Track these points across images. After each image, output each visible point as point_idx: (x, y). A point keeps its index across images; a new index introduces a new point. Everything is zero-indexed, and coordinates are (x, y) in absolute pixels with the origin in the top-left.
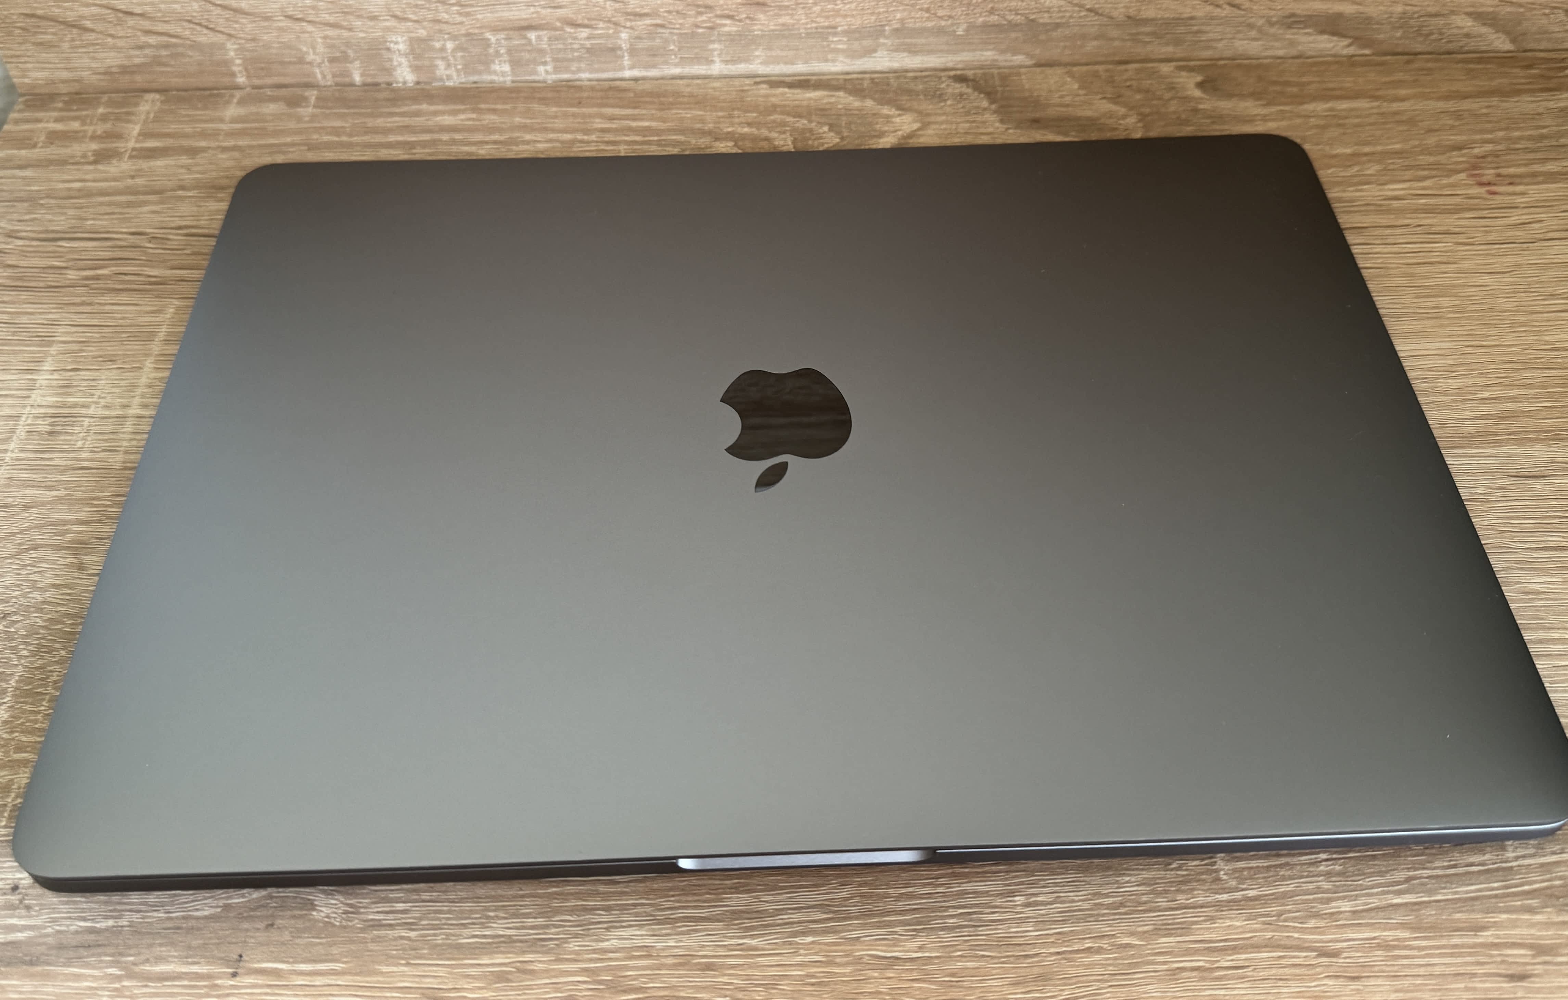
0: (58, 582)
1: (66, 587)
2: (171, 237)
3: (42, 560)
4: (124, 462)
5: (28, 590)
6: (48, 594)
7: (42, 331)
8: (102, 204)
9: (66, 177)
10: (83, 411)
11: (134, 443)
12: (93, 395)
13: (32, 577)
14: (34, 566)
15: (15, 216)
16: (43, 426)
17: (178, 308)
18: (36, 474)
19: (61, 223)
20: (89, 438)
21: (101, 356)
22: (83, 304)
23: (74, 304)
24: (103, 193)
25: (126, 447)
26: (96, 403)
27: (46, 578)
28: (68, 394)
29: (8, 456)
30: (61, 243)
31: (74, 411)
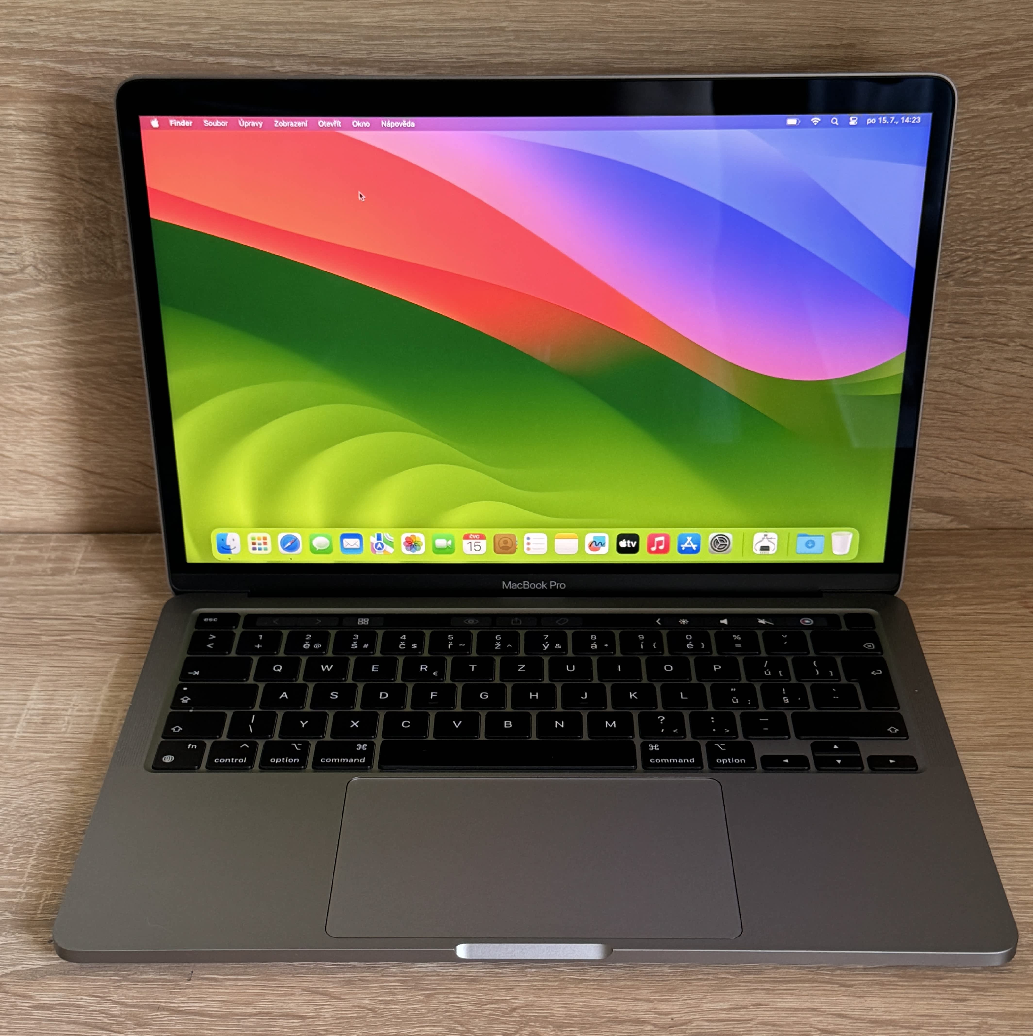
0: (58, 799)
2: (112, 619)
7: (29, 669)
10: (64, 712)
11: (101, 729)
12: (70, 704)
13: (41, 796)
14: (42, 791)
16: (38, 720)
17: (123, 658)
20: (70, 727)
21: (72, 684)
24: (61, 593)
25: (95, 731)
26: (73, 708)
27: (51, 797)
28: (54, 704)
29: (16, 735)
30: (35, 621)
31: (57, 712)
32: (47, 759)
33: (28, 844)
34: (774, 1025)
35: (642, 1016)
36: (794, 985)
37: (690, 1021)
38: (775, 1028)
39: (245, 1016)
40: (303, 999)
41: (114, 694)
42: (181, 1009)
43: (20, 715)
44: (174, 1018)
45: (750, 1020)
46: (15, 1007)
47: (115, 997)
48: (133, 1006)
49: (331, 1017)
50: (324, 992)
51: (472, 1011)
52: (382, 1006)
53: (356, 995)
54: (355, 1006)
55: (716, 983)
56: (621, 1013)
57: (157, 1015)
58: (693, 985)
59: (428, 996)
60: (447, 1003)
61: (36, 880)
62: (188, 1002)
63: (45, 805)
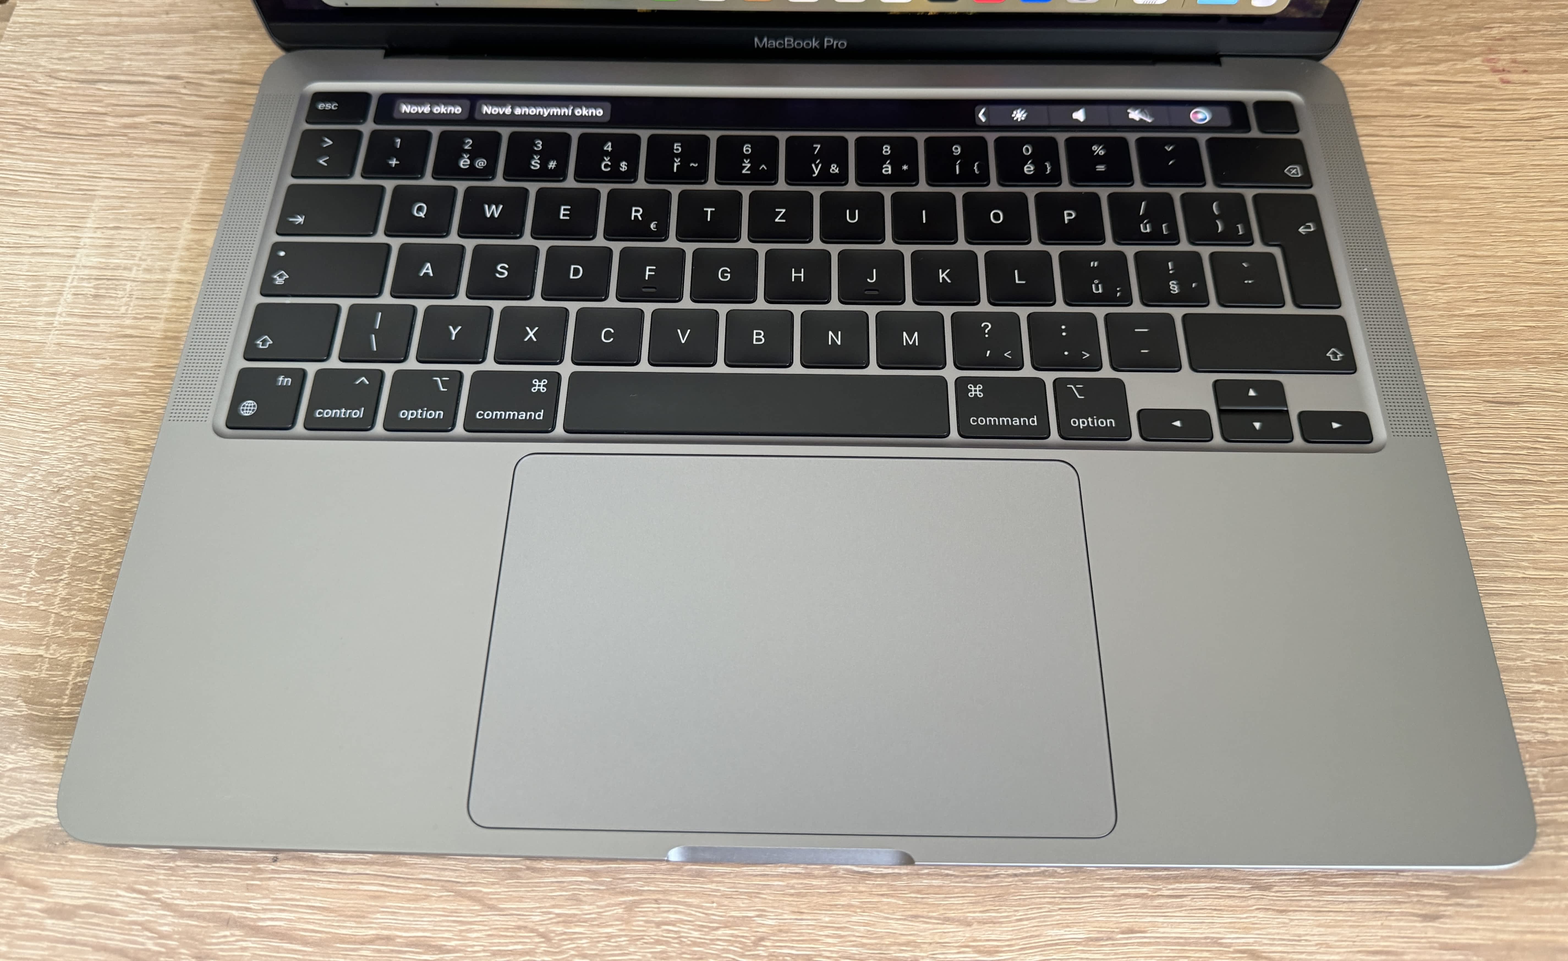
0: (107, 457)
1: (114, 462)
2: (205, 82)
3: (91, 432)
4: (165, 331)
5: (79, 464)
6: (98, 469)
7: (85, 184)
8: (137, 43)
9: (102, 11)
10: (126, 274)
11: (174, 310)
12: (135, 256)
13: (84, 450)
14: (84, 439)
15: (55, 54)
16: (88, 288)
17: (212, 163)
18: (83, 340)
19: (99, 63)
20: (132, 304)
21: (140, 214)
22: (122, 155)
23: (113, 155)
24: (138, 30)
25: (167, 314)
26: (139, 266)
27: (97, 452)
28: (111, 255)
29: (57, 320)
30: (100, 86)
31: (117, 273)
32: (96, 372)
33: (60, 553)
36: (1184, 886)
39: (354, 943)
40: (444, 909)
41: (197, 237)
42: (261, 924)
43: (64, 278)
44: (250, 944)
47: (165, 894)
48: (190, 916)
49: (484, 951)
50: (473, 894)
51: (695, 944)
52: (560, 929)
53: (521, 902)
54: (519, 928)
55: (1068, 882)
56: (921, 951)
57: (225, 936)
58: (1032, 888)
59: (630, 907)
60: (659, 925)
61: (66, 631)
62: (271, 910)
63: (86, 469)
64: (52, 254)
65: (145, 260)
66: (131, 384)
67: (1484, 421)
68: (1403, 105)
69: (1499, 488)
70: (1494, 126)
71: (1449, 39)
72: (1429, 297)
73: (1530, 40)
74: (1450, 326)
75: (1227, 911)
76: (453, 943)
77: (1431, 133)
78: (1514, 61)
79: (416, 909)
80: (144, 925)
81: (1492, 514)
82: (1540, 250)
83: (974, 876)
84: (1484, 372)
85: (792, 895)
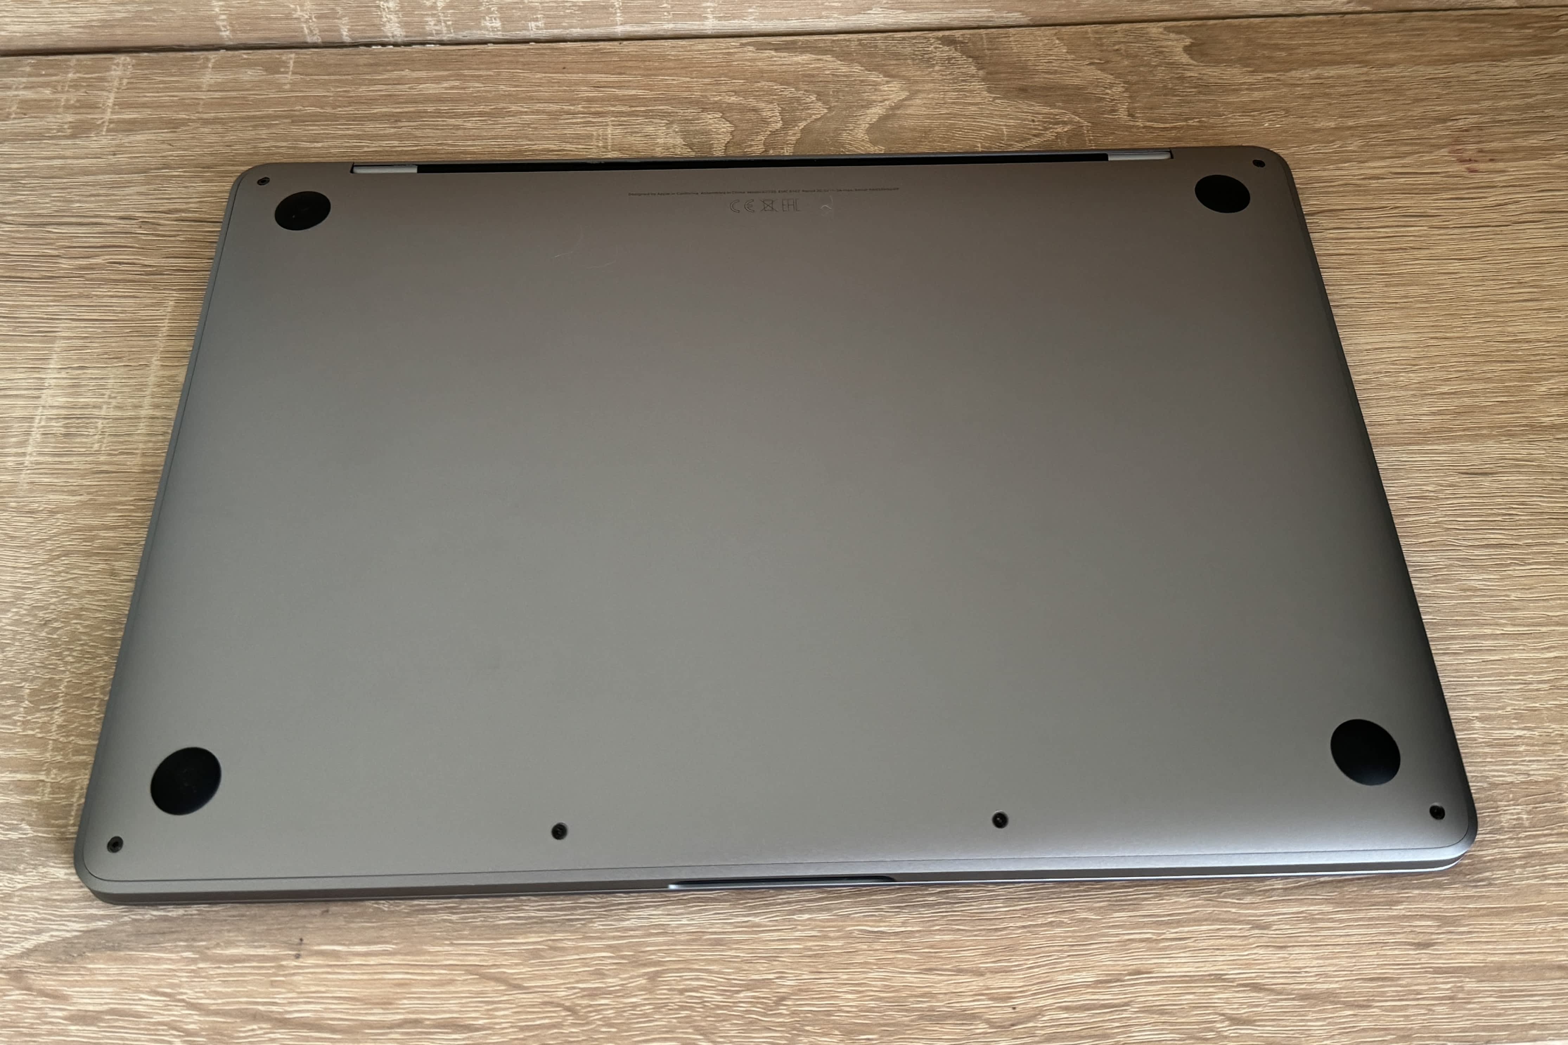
0: (92, 589)
1: (100, 594)
2: (162, 222)
3: (74, 566)
4: (143, 465)
5: (65, 597)
6: (84, 601)
7: (43, 325)
8: (85, 184)
9: (45, 153)
10: (96, 412)
11: (150, 445)
12: (104, 395)
14: (68, 573)
16: (58, 428)
17: (178, 301)
19: (47, 205)
20: (105, 441)
21: (106, 353)
22: (80, 296)
23: (71, 296)
24: (85, 172)
25: (143, 449)
26: (109, 403)
27: (82, 585)
28: (80, 395)
29: (27, 460)
30: (49, 228)
31: (86, 411)
32: (73, 508)
33: (52, 683)
34: (1162, 1013)
35: (967, 1003)
36: (1186, 929)
37: (1039, 1012)
38: (1164, 1018)
39: (383, 1027)
40: (469, 992)
41: (167, 373)
42: (287, 1016)
43: (31, 419)
44: (279, 1036)
45: (1126, 1004)
46: (42, 1016)
47: (189, 994)
48: (217, 1013)
49: (512, 1027)
50: (498, 976)
51: (719, 1007)
52: (585, 1002)
53: (545, 979)
54: (545, 1004)
55: (1074, 931)
56: (938, 1001)
57: (253, 1030)
58: (1041, 938)
59: (653, 977)
60: (681, 992)
61: (65, 756)
62: (297, 1003)
63: (72, 601)
64: (16, 396)
65: (115, 398)
66: (111, 518)
67: (1460, 491)
68: (1371, 197)
69: (1476, 553)
70: (1461, 213)
71: (1414, 133)
72: (1402, 378)
73: (1496, 130)
74: (1421, 405)
75: (1229, 949)
76: (481, 1022)
77: (1400, 224)
78: (1481, 151)
79: (442, 993)
80: (171, 1026)
81: (1469, 577)
82: (1510, 329)
83: (984, 930)
84: (1458, 446)
85: (810, 956)
